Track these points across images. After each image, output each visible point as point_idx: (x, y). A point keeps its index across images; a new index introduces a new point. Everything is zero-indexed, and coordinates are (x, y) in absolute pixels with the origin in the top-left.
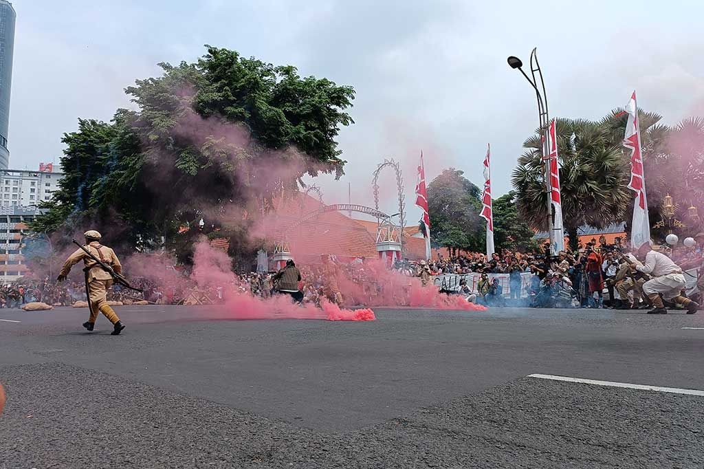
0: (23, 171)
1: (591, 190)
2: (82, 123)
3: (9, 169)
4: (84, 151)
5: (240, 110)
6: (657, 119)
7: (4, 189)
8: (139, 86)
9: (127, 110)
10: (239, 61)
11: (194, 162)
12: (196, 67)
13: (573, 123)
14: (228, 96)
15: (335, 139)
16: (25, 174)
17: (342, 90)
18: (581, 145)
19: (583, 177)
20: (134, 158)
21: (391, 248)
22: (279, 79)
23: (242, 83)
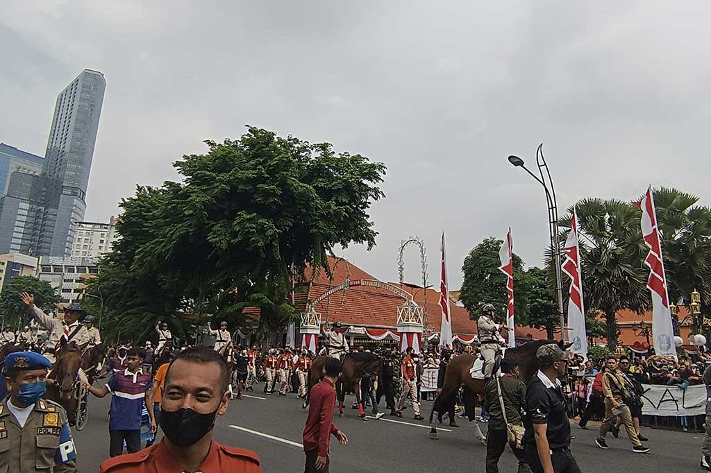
0: (95, 224)
1: (625, 274)
2: (140, 189)
3: (84, 221)
4: (136, 216)
5: (272, 187)
6: (694, 201)
7: (77, 240)
8: (186, 160)
9: (173, 183)
10: (276, 140)
11: (226, 235)
12: (239, 143)
13: (606, 202)
14: (262, 173)
15: (366, 211)
16: (96, 226)
17: (373, 166)
18: (615, 225)
19: (615, 260)
20: (173, 228)
21: (411, 330)
22: (315, 155)
23: (276, 162)
